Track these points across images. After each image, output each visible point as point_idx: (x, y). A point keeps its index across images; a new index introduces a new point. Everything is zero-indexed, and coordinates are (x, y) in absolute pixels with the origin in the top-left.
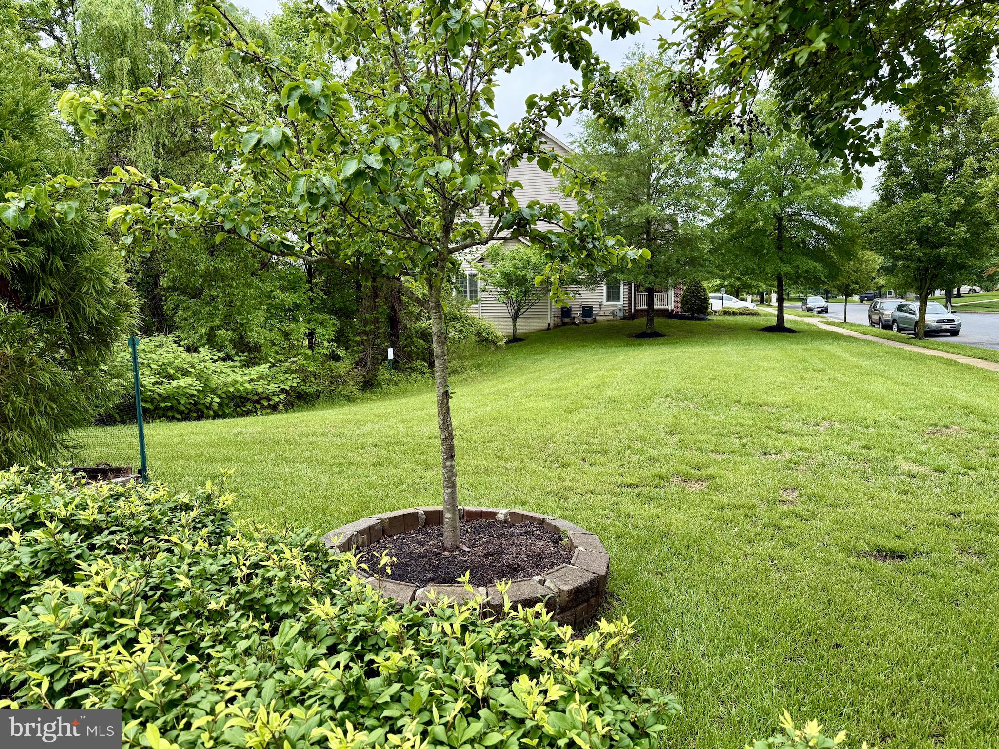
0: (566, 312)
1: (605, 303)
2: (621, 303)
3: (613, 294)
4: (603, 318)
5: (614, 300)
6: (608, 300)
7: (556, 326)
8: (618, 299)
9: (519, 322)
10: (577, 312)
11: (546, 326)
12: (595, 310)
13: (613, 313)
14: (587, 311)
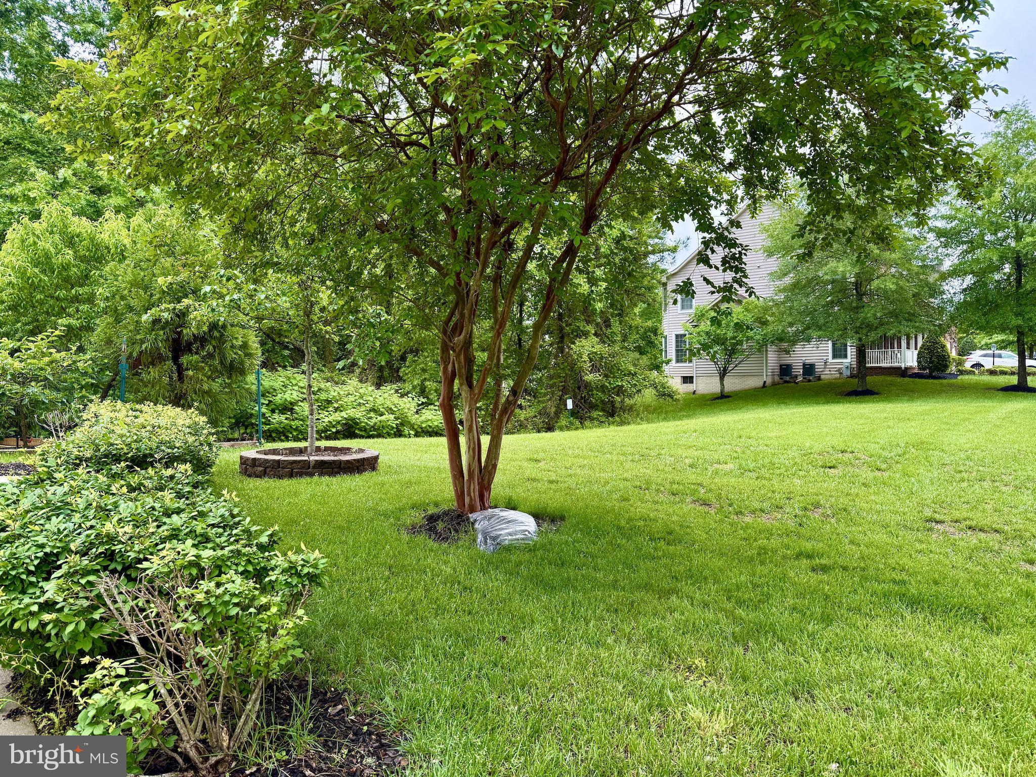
0: (785, 370)
1: (830, 360)
2: (848, 360)
3: (839, 352)
4: (829, 377)
5: (840, 357)
6: (834, 357)
7: (774, 384)
8: (846, 357)
9: (727, 380)
10: (798, 370)
11: (761, 384)
12: (819, 367)
13: (839, 370)
14: (809, 369)
